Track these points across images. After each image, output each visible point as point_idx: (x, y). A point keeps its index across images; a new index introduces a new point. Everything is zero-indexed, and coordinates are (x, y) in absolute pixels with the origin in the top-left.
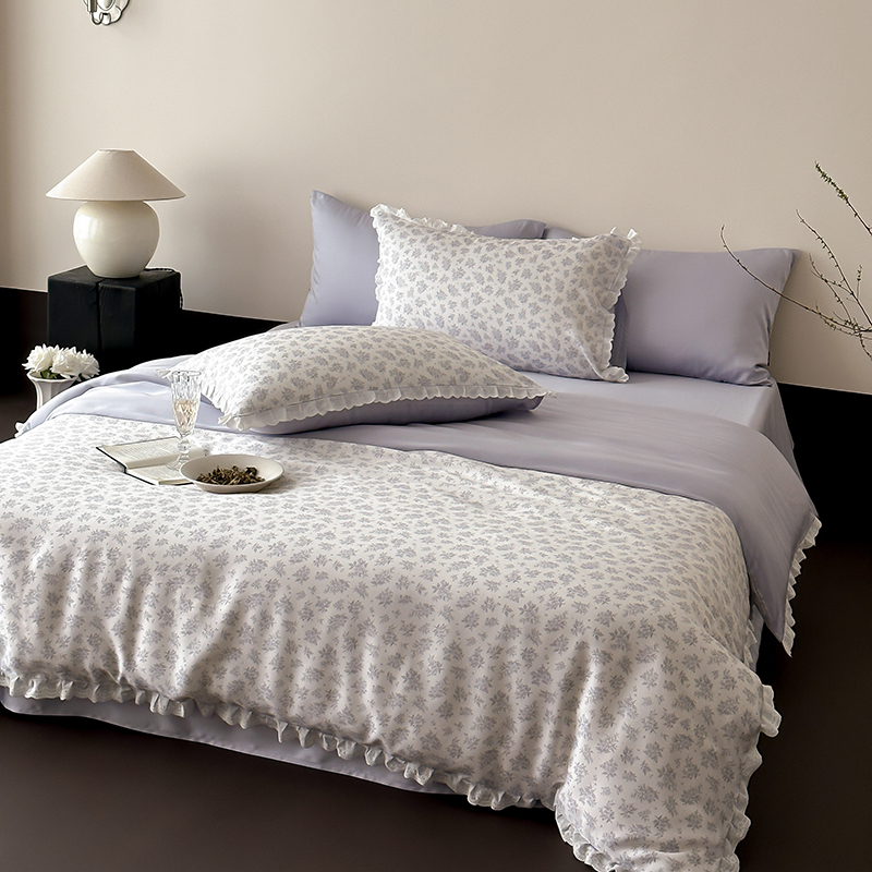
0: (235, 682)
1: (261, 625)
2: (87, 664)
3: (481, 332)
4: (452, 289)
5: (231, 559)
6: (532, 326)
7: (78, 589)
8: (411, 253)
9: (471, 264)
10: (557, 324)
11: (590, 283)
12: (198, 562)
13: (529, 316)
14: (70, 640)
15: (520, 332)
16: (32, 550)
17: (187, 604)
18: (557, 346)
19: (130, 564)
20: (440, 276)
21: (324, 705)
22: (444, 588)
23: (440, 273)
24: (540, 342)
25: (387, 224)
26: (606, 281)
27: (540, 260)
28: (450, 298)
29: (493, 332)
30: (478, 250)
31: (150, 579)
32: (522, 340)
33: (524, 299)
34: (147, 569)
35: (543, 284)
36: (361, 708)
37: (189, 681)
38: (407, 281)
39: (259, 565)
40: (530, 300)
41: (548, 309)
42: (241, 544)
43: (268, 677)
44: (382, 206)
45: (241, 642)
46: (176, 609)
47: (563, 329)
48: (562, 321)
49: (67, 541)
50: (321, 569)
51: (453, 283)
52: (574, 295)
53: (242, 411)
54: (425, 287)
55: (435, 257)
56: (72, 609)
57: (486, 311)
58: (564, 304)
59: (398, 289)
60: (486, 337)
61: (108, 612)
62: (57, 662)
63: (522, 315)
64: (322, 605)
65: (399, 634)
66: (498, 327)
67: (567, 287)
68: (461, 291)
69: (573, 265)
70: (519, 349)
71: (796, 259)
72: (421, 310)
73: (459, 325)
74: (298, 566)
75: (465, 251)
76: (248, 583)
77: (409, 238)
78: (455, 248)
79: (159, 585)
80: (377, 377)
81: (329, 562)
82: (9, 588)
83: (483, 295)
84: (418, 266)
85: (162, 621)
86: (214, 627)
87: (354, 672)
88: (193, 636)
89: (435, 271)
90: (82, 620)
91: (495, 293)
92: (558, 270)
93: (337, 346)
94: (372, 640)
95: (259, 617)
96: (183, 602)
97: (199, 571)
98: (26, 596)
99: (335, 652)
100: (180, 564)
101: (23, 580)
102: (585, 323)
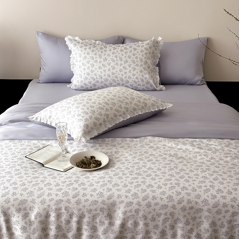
1: (135, 226)
3: (116, 79)
4: (103, 65)
5: (118, 203)
6: (134, 75)
7: (54, 224)
8: (86, 54)
9: (109, 55)
10: (142, 74)
11: (150, 58)
12: (104, 206)
13: (132, 72)
15: (130, 78)
16: (30, 212)
17: (102, 223)
18: (143, 81)
19: (76, 212)
20: (98, 61)
22: (205, 201)
24: (137, 80)
25: (73, 43)
26: (154, 56)
27: (133, 52)
28: (103, 68)
29: (120, 79)
30: (110, 50)
31: (85, 216)
32: (130, 80)
33: (130, 66)
34: (83, 212)
35: (136, 60)
38: (86, 64)
39: (130, 204)
40: (132, 66)
41: (138, 69)
42: (119, 196)
44: (69, 36)
45: (127, 233)
46: (98, 225)
47: (144, 75)
48: (144, 72)
49: (45, 206)
50: (155, 201)
51: (104, 63)
52: (146, 63)
53: (83, 135)
54: (94, 65)
55: (95, 54)
56: (52, 232)
57: (117, 72)
58: (144, 66)
59: (83, 67)
60: (118, 81)
61: (69, 230)
63: (130, 72)
64: (159, 215)
65: (191, 221)
66: (122, 77)
67: (144, 60)
68: (107, 66)
69: (144, 52)
70: (130, 83)
71: (208, 40)
72: (93, 74)
73: (108, 78)
74: (146, 202)
75: (105, 51)
76: (127, 211)
77: (84, 48)
78: (102, 50)
79: (89, 217)
80: (120, 111)
81: (158, 198)
82: (24, 229)
83: (115, 66)
84: (90, 58)
85: (92, 231)
86: (116, 230)
87: (174, 237)
88: (107, 234)
89: (96, 59)
90: (58, 236)
91: (119, 65)
92: (140, 55)
93: (104, 101)
94: (180, 225)
95: (133, 224)
96: (101, 222)
97: (105, 209)
98: (32, 231)
99: (166, 231)
100: (97, 208)
101: (30, 225)
102: (150, 72)
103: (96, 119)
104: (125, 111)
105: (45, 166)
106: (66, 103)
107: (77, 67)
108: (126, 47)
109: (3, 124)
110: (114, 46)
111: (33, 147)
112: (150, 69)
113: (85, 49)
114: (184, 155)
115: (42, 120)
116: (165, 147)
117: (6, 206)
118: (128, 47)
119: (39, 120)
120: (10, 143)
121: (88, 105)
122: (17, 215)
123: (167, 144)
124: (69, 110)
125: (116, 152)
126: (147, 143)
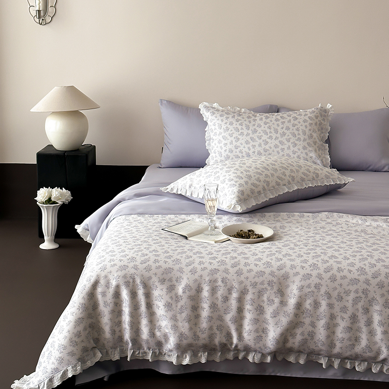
0: (303, 339)
1: (315, 307)
2: (217, 341)
4: (252, 139)
5: (291, 275)
6: (294, 153)
7: (208, 301)
8: (228, 124)
9: (259, 126)
10: (306, 151)
11: (317, 130)
12: (273, 279)
13: (292, 148)
14: (207, 329)
16: (177, 284)
17: (271, 302)
19: (236, 285)
20: (245, 133)
21: (354, 345)
23: (245, 132)
25: (211, 111)
26: (322, 129)
27: (292, 122)
28: (252, 143)
31: (248, 291)
33: (288, 141)
34: (246, 286)
35: (296, 133)
36: (375, 343)
37: (278, 342)
38: (229, 137)
39: (308, 276)
40: (292, 141)
41: (300, 144)
42: (293, 267)
43: (321, 334)
44: (204, 103)
45: (305, 318)
46: (265, 305)
47: (308, 153)
48: (308, 149)
49: (196, 276)
50: (342, 274)
51: (253, 136)
52: (311, 136)
53: (237, 202)
54: (238, 139)
55: (241, 124)
56: (205, 312)
57: (271, 148)
58: (308, 141)
59: (224, 142)
61: (226, 311)
62: (201, 342)
63: (289, 148)
64: (347, 293)
67: (308, 132)
68: (257, 139)
69: (308, 122)
72: (238, 150)
74: (329, 274)
75: (255, 120)
76: (303, 286)
77: (225, 117)
78: (250, 119)
79: (254, 293)
80: (284, 179)
81: (345, 270)
82: (168, 306)
83: (268, 140)
84: (233, 129)
85: (258, 312)
86: (289, 312)
87: (369, 325)
88: (278, 318)
89: (242, 131)
90: (212, 318)
91: (274, 139)
92: (302, 125)
93: (261, 166)
94: (377, 308)
95: (313, 303)
96: (269, 301)
97: (275, 283)
98: (179, 309)
99: (357, 316)
100: (263, 281)
101: (176, 301)
102: (317, 149)
103: (253, 184)
104: (290, 180)
105: (189, 239)
106: (212, 168)
107: (216, 142)
108: (283, 115)
109: (127, 198)
110: (267, 114)
111: (170, 221)
112: (317, 145)
113: (227, 118)
114: (375, 231)
115: (179, 191)
116: (348, 223)
117: (147, 274)
118: (285, 115)
119: (175, 191)
120: (140, 218)
121: (242, 170)
122: (160, 286)
123: (351, 221)
124: (217, 175)
125: (282, 227)
126: (323, 219)
